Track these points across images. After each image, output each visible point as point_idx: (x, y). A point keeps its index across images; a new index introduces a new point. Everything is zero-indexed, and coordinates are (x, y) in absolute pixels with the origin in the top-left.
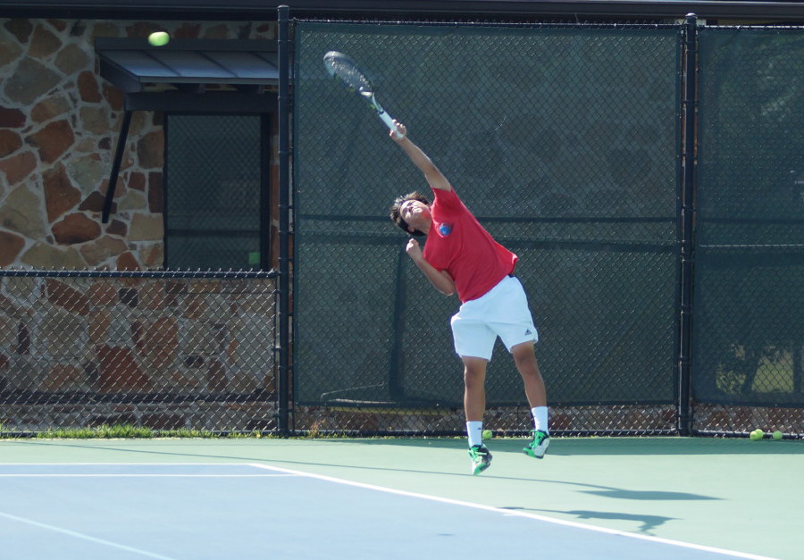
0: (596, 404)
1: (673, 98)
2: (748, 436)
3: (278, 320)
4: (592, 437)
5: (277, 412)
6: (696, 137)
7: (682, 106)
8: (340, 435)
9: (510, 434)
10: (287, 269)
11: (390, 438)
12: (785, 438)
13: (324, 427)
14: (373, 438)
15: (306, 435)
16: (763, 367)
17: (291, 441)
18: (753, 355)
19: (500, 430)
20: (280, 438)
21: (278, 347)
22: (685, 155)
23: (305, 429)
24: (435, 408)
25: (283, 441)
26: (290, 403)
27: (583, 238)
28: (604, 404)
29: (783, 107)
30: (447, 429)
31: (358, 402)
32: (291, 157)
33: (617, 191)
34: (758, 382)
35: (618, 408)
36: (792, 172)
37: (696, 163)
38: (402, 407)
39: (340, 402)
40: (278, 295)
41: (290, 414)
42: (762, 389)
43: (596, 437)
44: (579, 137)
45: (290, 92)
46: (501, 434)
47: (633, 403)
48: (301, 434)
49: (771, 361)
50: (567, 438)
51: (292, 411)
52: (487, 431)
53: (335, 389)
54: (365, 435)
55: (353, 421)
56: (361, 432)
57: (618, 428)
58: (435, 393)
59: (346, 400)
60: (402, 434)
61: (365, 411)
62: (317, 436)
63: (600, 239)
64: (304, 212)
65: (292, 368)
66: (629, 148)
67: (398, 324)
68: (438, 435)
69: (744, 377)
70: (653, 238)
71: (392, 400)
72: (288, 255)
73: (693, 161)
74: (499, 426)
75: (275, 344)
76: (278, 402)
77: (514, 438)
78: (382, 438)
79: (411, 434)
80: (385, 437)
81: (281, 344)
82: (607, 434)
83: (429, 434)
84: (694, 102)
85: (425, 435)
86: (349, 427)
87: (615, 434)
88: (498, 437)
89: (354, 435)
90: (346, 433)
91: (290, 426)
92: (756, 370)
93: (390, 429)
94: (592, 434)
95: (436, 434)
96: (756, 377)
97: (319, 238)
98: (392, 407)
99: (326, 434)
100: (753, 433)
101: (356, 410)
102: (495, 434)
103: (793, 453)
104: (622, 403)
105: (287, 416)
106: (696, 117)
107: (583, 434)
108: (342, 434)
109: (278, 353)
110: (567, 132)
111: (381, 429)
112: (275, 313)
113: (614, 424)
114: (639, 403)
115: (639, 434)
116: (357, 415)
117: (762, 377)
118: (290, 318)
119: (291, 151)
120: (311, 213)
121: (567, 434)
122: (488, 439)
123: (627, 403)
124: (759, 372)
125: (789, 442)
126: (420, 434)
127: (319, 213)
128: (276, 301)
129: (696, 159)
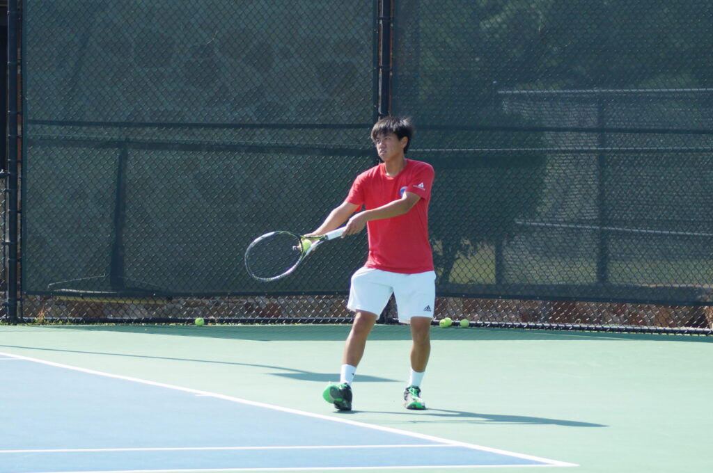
0: (300, 294)
1: (371, 14)
2: (437, 324)
3: (8, 217)
4: (296, 324)
5: (7, 301)
6: (391, 50)
7: (379, 22)
8: (65, 322)
9: (221, 321)
10: (16, 171)
11: (111, 324)
12: (471, 325)
13: (50, 314)
14: (95, 325)
15: (34, 322)
16: (459, 261)
17: (19, 327)
18: (450, 250)
19: (212, 317)
20: (9, 324)
21: (7, 241)
22: (381, 67)
23: (31, 316)
24: (152, 297)
25: (12, 327)
26: (19, 293)
27: (288, 143)
28: (308, 294)
29: (500, 24)
30: (163, 316)
31: (81, 291)
32: (19, 67)
33: (319, 100)
34: (455, 275)
35: (320, 298)
36: (495, 82)
37: (391, 74)
38: (121, 297)
39: (65, 292)
40: (8, 194)
41: (19, 302)
42: (458, 280)
43: (300, 324)
44: (292, 50)
45: (19, 7)
46: (213, 321)
47: (333, 293)
48: (29, 321)
49: (466, 255)
50: (273, 325)
51: (21, 300)
52: (200, 318)
53: (60, 280)
54: (88, 322)
55: (77, 309)
56: (84, 319)
57: (320, 316)
58: (152, 284)
59: (71, 290)
60: (121, 321)
61: (88, 300)
62: (43, 323)
63: (304, 143)
64: (31, 118)
65: (20, 261)
66: (338, 60)
67: (119, 221)
68: (155, 322)
69: (442, 269)
70: (352, 143)
71: (113, 290)
72: (16, 158)
73: (388, 72)
74: (211, 314)
75: (5, 238)
76: (7, 293)
77: (226, 325)
78: (103, 325)
79: (129, 321)
80: (107, 324)
81: (10, 239)
82: (310, 321)
83: (146, 321)
84: (390, 18)
85: (143, 322)
86: (73, 315)
87: (317, 322)
88: (210, 325)
89: (78, 322)
90: (71, 320)
91: (18, 314)
92: (453, 264)
93: (111, 317)
94: (295, 321)
95: (153, 321)
96: (453, 270)
97: (47, 142)
98: (113, 296)
99: (52, 321)
100: (443, 321)
101: (79, 299)
102: (206, 322)
103: (474, 339)
104: (323, 293)
105: (16, 304)
106: (391, 32)
107: (288, 322)
108: (67, 321)
109: (7, 247)
110: (281, 45)
111: (102, 317)
112: (5, 210)
113: (317, 313)
114: (340, 293)
115: (339, 321)
116: (80, 304)
117: (458, 270)
118: (19, 215)
119: (19, 61)
120: (38, 118)
121: (273, 321)
122: (201, 326)
123: (329, 293)
124: (455, 266)
125: (475, 329)
126: (138, 321)
127: (46, 118)
128: (5, 199)
129: (392, 70)
